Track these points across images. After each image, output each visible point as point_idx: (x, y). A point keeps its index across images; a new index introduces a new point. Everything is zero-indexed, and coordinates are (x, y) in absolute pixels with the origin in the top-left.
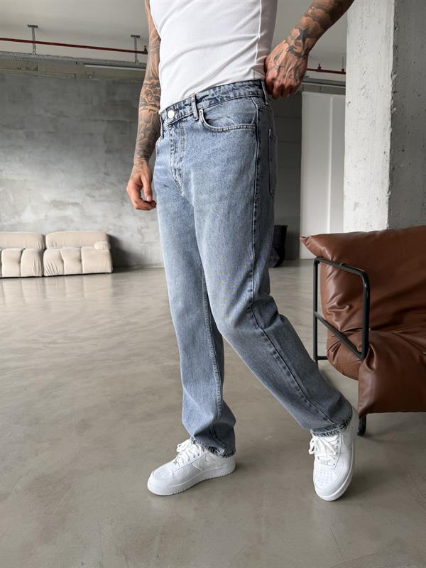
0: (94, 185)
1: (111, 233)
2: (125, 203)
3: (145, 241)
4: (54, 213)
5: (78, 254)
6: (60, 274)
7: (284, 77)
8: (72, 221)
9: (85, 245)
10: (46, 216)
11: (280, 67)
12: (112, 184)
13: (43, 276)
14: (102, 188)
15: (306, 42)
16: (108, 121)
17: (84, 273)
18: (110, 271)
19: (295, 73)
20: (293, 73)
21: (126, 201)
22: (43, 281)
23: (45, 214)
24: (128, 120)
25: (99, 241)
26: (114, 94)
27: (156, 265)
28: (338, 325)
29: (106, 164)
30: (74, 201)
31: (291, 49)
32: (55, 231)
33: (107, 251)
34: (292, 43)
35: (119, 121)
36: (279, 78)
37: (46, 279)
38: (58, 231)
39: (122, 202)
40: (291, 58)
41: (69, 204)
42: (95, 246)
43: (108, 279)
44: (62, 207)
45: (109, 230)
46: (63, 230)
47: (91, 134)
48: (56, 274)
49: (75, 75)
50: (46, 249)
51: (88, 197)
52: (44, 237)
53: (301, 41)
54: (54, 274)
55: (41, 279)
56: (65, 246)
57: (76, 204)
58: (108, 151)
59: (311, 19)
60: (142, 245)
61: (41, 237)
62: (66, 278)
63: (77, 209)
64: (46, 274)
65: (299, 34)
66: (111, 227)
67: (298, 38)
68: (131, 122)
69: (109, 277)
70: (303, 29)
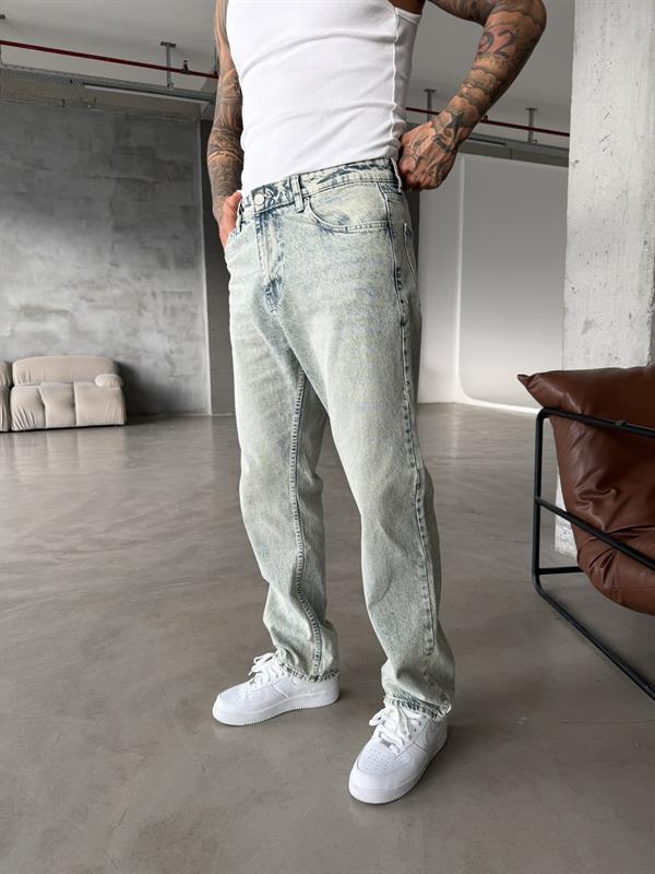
0: (93, 282)
1: (121, 359)
2: (143, 312)
3: (176, 374)
4: (26, 326)
5: (70, 394)
6: (38, 427)
7: (423, 173)
8: (56, 340)
9: (80, 380)
10: (12, 331)
11: (420, 158)
12: (123, 280)
13: (10, 431)
14: (106, 287)
15: (459, 132)
16: (118, 179)
17: (78, 424)
18: (121, 422)
19: (438, 171)
20: (435, 169)
21: (145, 308)
22: (11, 439)
23: (9, 328)
24: (150, 179)
25: (102, 373)
26: (127, 136)
27: (195, 411)
28: (600, 521)
29: (113, 247)
30: (60, 307)
31: (438, 139)
32: (27, 357)
33: (117, 389)
34: (441, 132)
35: (135, 181)
36: (416, 173)
37: (15, 436)
38: (33, 355)
39: (139, 311)
40: (435, 150)
41: (51, 312)
42: (96, 381)
43: (120, 434)
44: (39, 316)
45: (117, 355)
46: (41, 355)
47: (89, 200)
48: (32, 427)
49: (64, 101)
50: (12, 385)
51: (83, 302)
52: (9, 367)
53: (452, 130)
54: (28, 428)
55: (6, 436)
56: (45, 380)
57: (62, 313)
58: (118, 228)
59: (466, 101)
60: (172, 379)
61: (4, 365)
62: (48, 434)
63: (64, 321)
64: (15, 428)
65: (450, 120)
66: (121, 351)
67: (450, 126)
68: (155, 183)
69: (121, 431)
70: (456, 114)
